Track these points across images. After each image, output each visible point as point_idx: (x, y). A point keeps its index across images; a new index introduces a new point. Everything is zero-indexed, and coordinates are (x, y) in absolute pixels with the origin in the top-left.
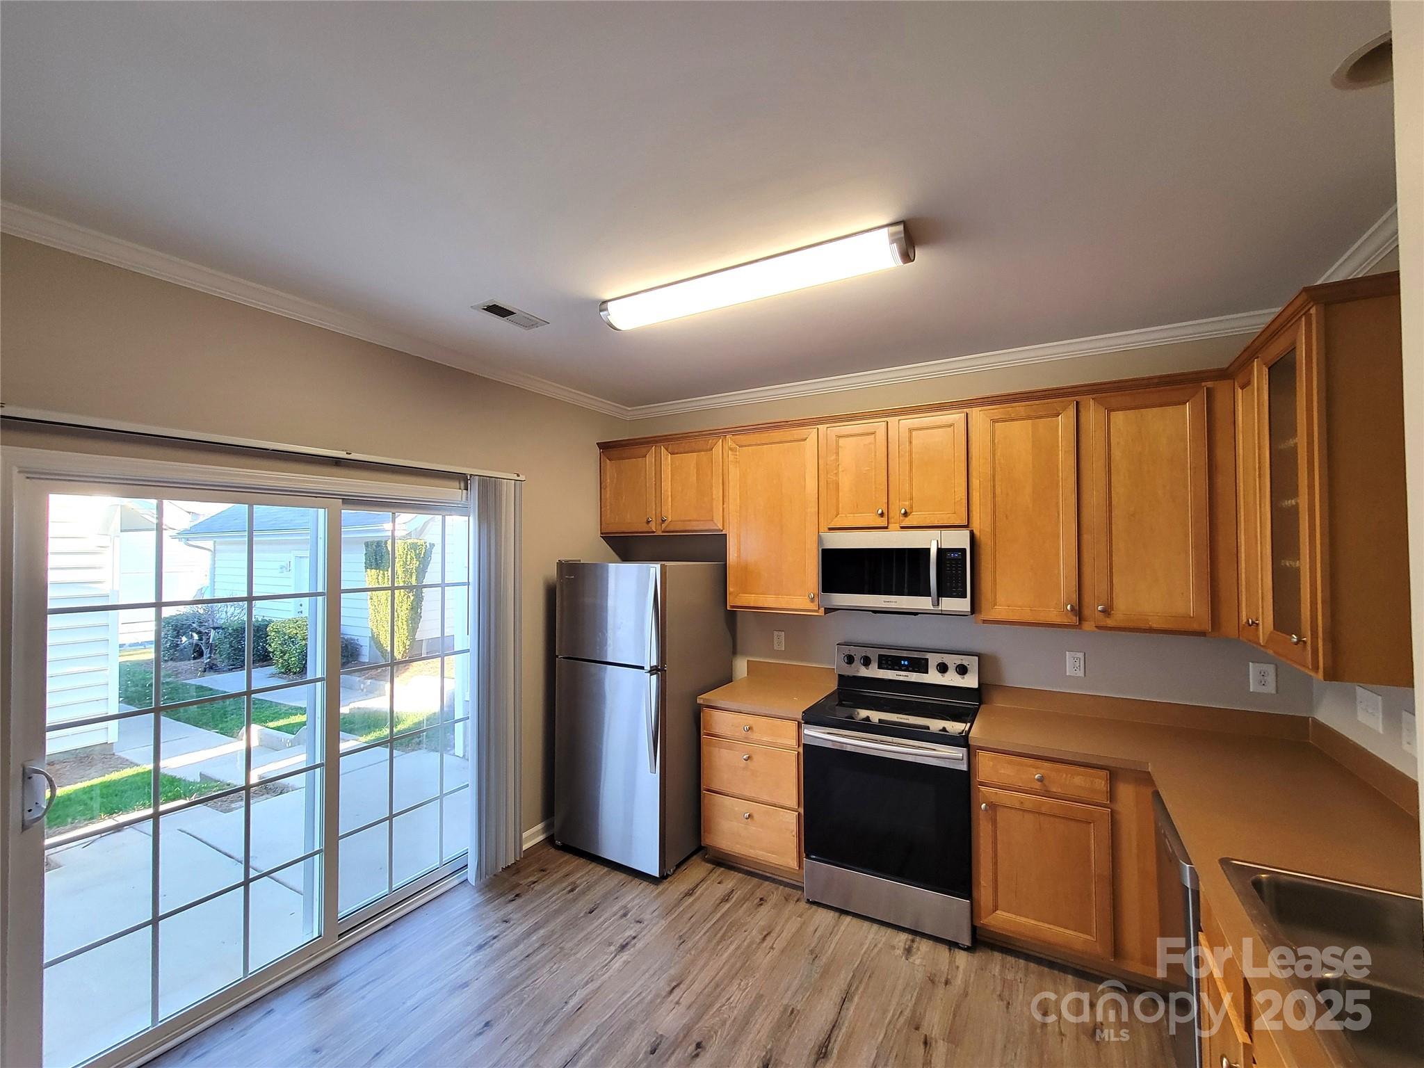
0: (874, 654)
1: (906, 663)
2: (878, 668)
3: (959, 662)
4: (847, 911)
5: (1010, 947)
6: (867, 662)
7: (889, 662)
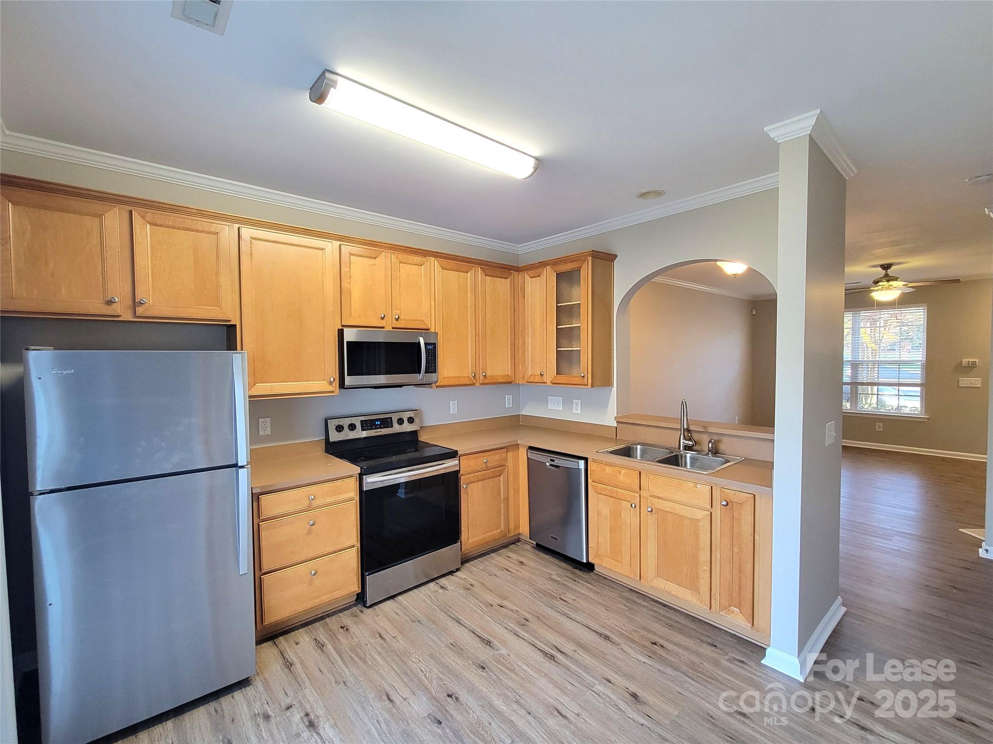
0: (357, 422)
1: (379, 423)
2: (362, 430)
3: (409, 416)
4: (394, 595)
5: (467, 558)
6: (352, 427)
7: (369, 425)
